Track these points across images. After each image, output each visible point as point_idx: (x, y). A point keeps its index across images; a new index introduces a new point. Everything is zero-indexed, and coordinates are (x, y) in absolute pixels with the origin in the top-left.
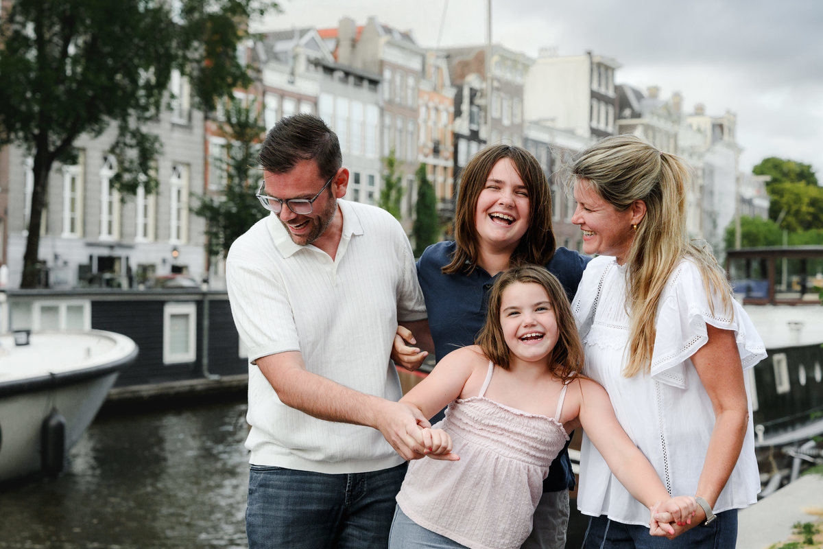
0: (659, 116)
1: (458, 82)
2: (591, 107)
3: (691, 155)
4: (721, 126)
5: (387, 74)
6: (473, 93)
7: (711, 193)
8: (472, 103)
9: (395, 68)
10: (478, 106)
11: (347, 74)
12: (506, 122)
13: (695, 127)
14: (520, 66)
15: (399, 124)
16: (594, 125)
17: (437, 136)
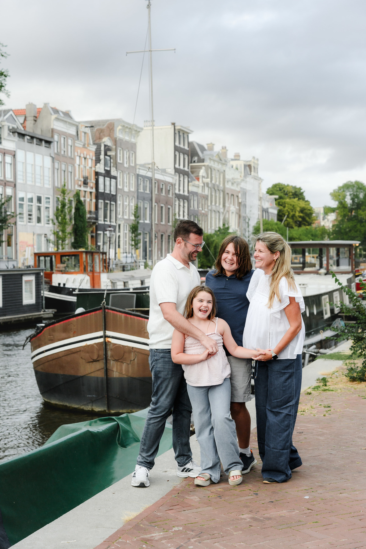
0: (214, 161)
1: (97, 142)
2: (175, 156)
3: (232, 184)
4: (250, 166)
5: (56, 137)
6: (107, 149)
7: (245, 206)
8: (106, 154)
9: (60, 133)
10: (109, 156)
11: (32, 138)
12: (125, 165)
13: (234, 167)
14: (133, 132)
15: (63, 167)
16: (177, 166)
17: (86, 174)
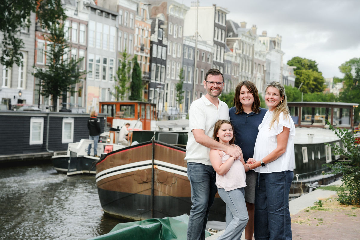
0: (246, 36)
1: (153, 17)
2: (215, 31)
3: (260, 55)
4: (274, 42)
5: (121, 12)
6: (161, 23)
7: (269, 73)
8: (159, 27)
9: (124, 9)
10: (162, 29)
11: (102, 11)
12: (175, 37)
13: (262, 42)
14: (182, 10)
15: (125, 36)
16: (216, 39)
17: (143, 42)
